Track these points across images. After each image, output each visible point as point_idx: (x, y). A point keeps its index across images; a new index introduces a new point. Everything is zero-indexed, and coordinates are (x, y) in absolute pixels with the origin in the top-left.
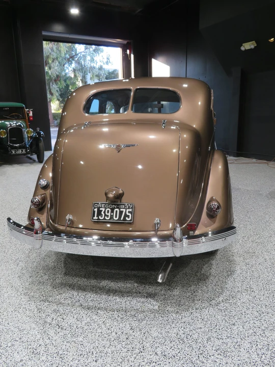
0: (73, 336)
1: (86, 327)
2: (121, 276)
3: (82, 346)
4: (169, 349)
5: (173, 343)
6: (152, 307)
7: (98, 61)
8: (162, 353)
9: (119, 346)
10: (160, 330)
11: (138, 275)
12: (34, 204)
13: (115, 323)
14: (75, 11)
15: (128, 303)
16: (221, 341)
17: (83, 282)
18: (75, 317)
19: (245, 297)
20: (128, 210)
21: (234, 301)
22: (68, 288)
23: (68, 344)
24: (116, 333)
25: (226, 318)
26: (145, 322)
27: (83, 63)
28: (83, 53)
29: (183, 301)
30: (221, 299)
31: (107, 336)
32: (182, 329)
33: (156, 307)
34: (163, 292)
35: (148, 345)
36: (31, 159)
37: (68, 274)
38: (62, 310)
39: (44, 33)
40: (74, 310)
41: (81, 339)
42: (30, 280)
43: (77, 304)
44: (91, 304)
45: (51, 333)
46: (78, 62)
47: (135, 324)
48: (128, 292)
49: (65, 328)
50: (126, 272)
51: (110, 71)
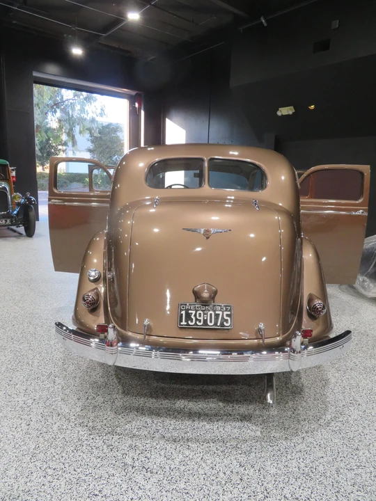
0: (170, 482)
1: (182, 468)
2: (197, 393)
3: (188, 495)
4: (297, 489)
5: (299, 480)
6: (253, 433)
7: (90, 111)
8: (292, 496)
9: (236, 491)
10: (275, 465)
11: (218, 390)
12: (88, 303)
13: (217, 459)
14: (77, 51)
15: (221, 429)
16: (353, 473)
17: (151, 403)
18: (162, 453)
19: (355, 413)
20: (225, 313)
21: (345, 419)
22: (136, 413)
23: (169, 494)
24: (225, 473)
25: (345, 442)
26: (253, 454)
27: (70, 113)
28: (71, 101)
29: (286, 424)
30: (329, 417)
31: (214, 478)
32: (301, 460)
33: (258, 433)
34: (257, 412)
35: (270, 486)
36: (15, 231)
37: (128, 394)
38: (140, 445)
39: (35, 74)
40: (157, 444)
41: (183, 486)
42: (80, 404)
43: (157, 435)
44: (175, 434)
45: (139, 478)
46: (64, 111)
47: (242, 459)
48: (216, 415)
49: (155, 471)
50: (201, 387)
51: (104, 125)
